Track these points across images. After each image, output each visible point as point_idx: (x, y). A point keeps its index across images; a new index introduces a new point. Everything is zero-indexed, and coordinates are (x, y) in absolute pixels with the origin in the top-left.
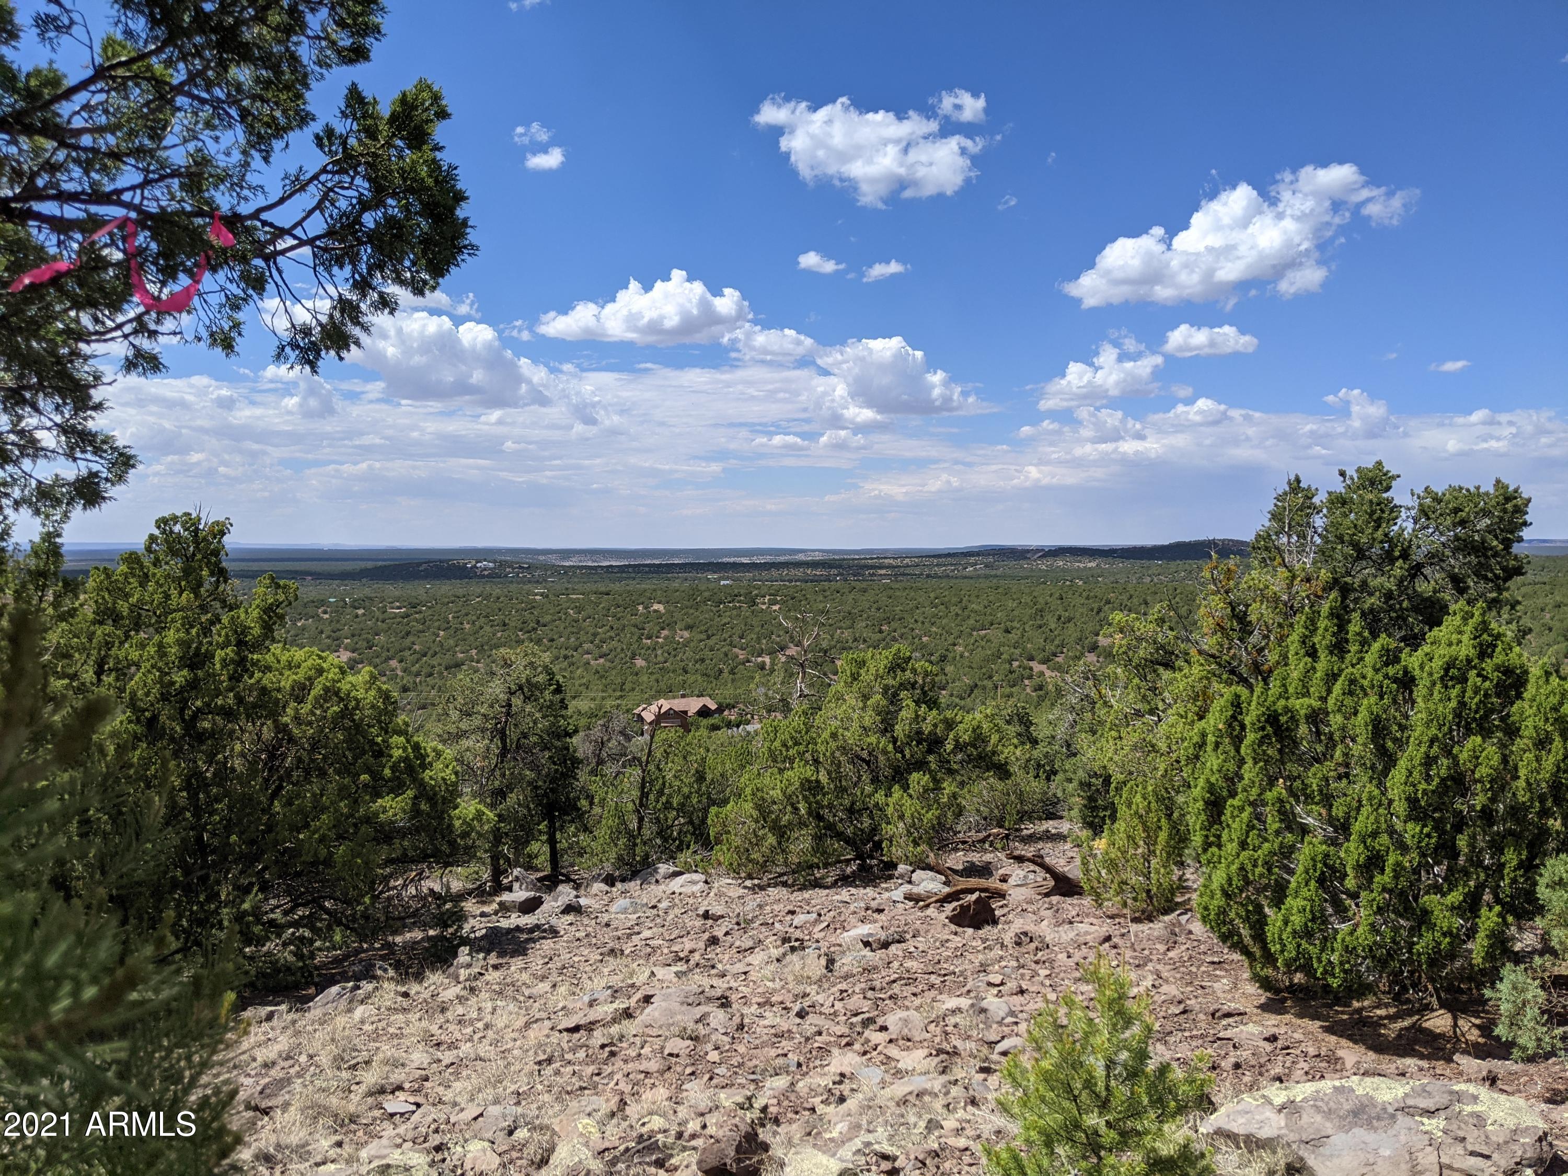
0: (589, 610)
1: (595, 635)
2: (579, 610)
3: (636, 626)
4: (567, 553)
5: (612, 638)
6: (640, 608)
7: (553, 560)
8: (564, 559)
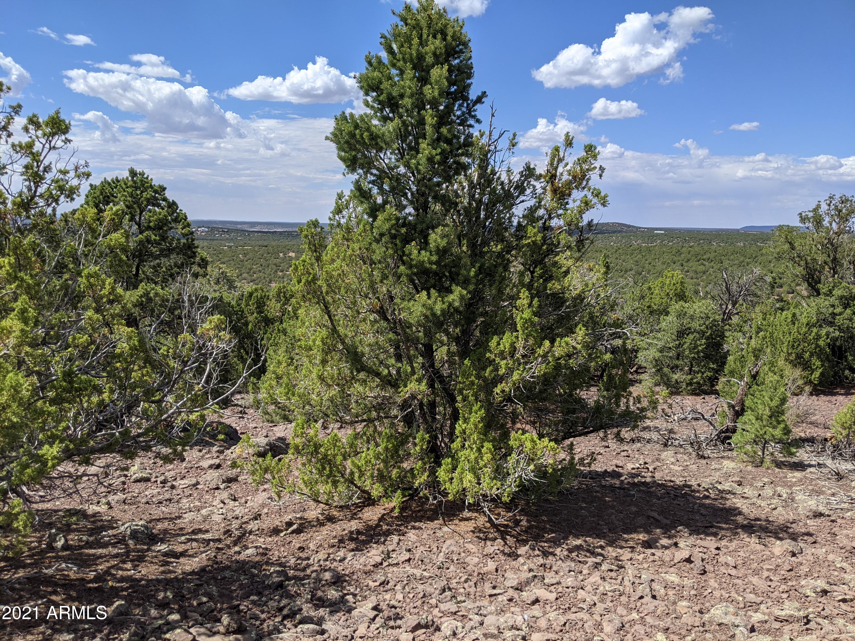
0: (251, 255)
1: (250, 269)
2: (245, 255)
3: (275, 265)
4: (253, 224)
5: (260, 271)
6: (281, 255)
7: (246, 228)
8: (252, 227)
